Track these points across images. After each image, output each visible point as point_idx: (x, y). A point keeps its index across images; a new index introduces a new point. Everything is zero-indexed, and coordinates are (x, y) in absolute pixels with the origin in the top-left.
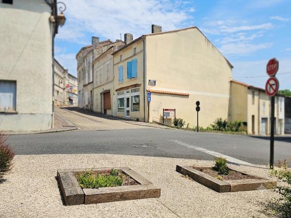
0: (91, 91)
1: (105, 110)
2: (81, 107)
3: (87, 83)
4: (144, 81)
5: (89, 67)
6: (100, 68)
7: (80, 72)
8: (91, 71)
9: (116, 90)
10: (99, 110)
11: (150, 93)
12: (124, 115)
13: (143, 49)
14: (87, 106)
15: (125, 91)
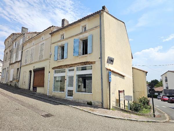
0: (18, 69)
1: (35, 88)
2: (4, 82)
3: (14, 62)
4: (101, 58)
5: (18, 49)
6: (31, 48)
7: (7, 53)
8: (20, 52)
9: (53, 68)
10: (26, 87)
11: (110, 71)
12: (64, 95)
13: (99, 25)
14: (11, 82)
15: (67, 70)
